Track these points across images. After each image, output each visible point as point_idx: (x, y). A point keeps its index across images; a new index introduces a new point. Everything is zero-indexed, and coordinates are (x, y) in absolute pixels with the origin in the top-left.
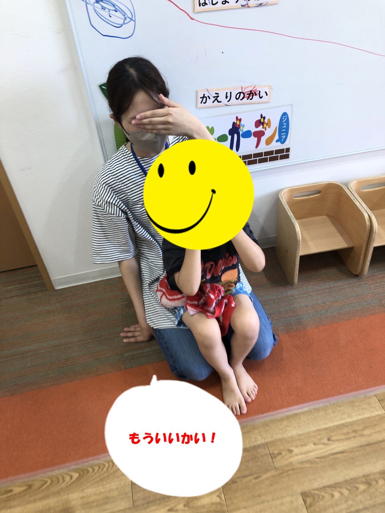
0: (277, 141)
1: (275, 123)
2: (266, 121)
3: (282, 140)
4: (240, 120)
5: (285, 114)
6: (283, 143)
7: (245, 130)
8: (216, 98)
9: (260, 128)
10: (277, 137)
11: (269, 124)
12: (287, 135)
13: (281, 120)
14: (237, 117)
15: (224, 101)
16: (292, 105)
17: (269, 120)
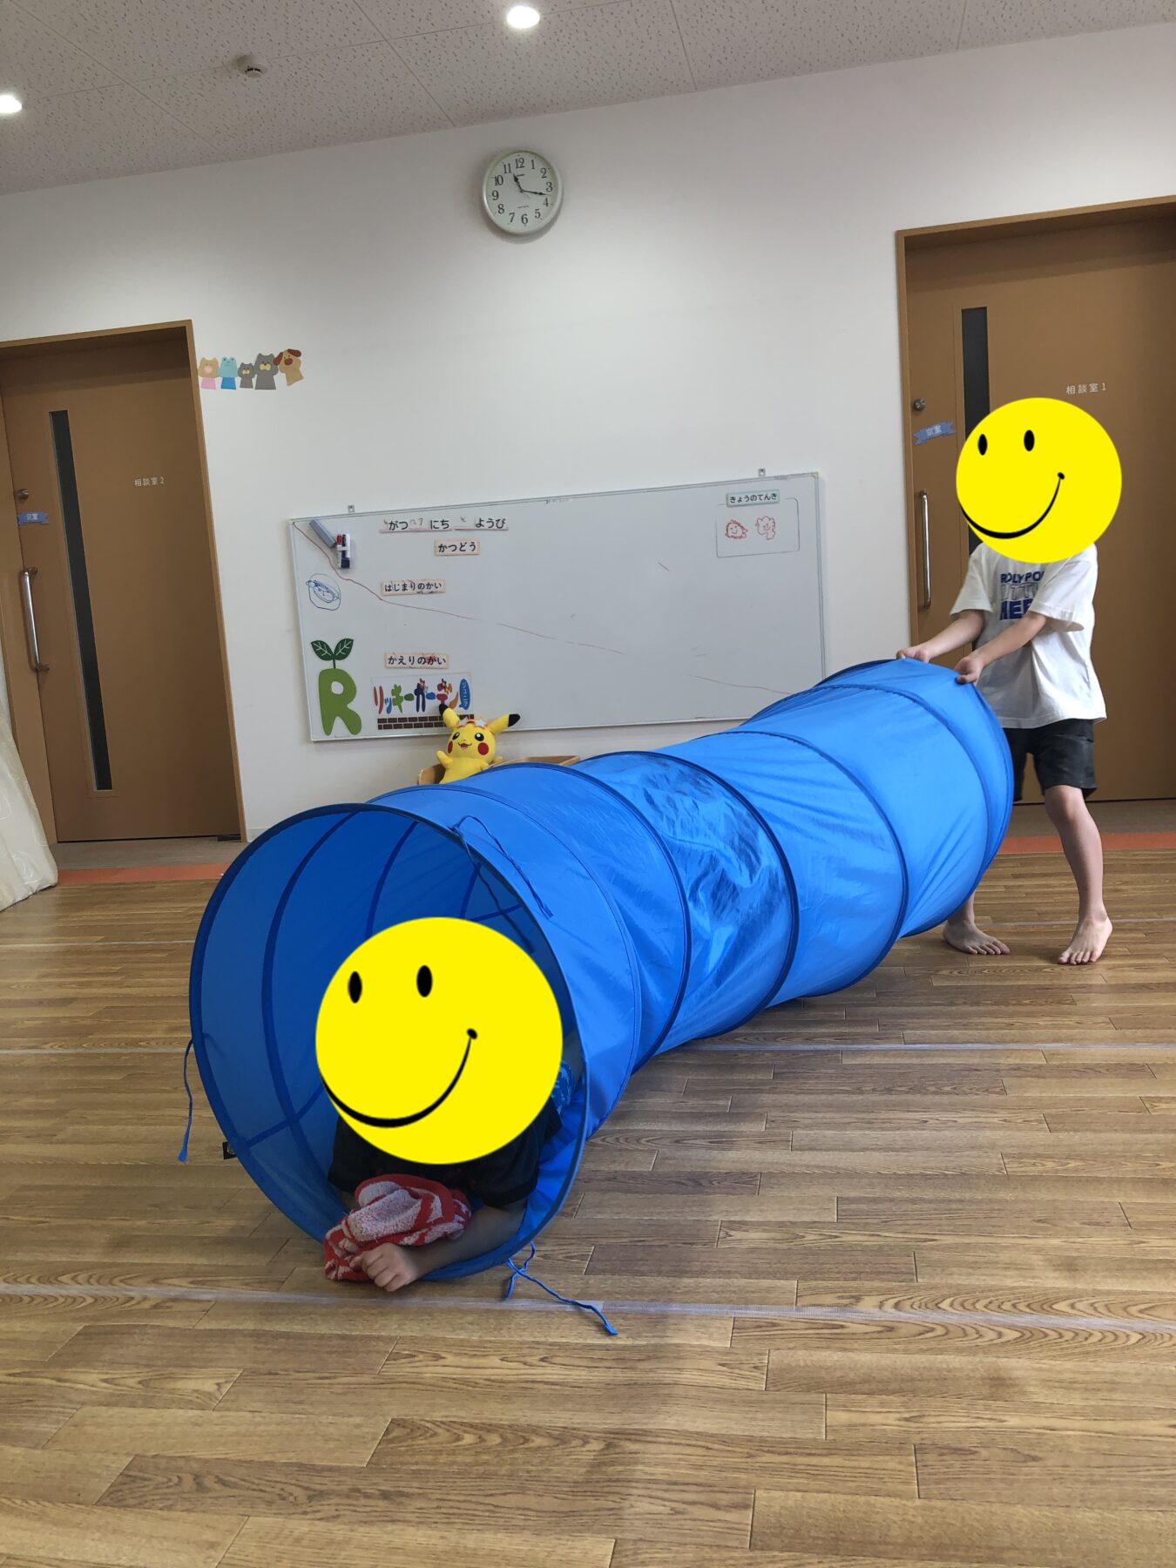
0: (460, 706)
1: (456, 689)
2: (447, 685)
3: (465, 706)
4: (424, 682)
5: (464, 681)
6: (466, 708)
7: (429, 692)
8: (401, 660)
9: (443, 692)
10: (459, 703)
11: (450, 688)
12: (469, 701)
13: (461, 686)
14: (421, 680)
15: (409, 664)
16: (469, 673)
17: (450, 685)
